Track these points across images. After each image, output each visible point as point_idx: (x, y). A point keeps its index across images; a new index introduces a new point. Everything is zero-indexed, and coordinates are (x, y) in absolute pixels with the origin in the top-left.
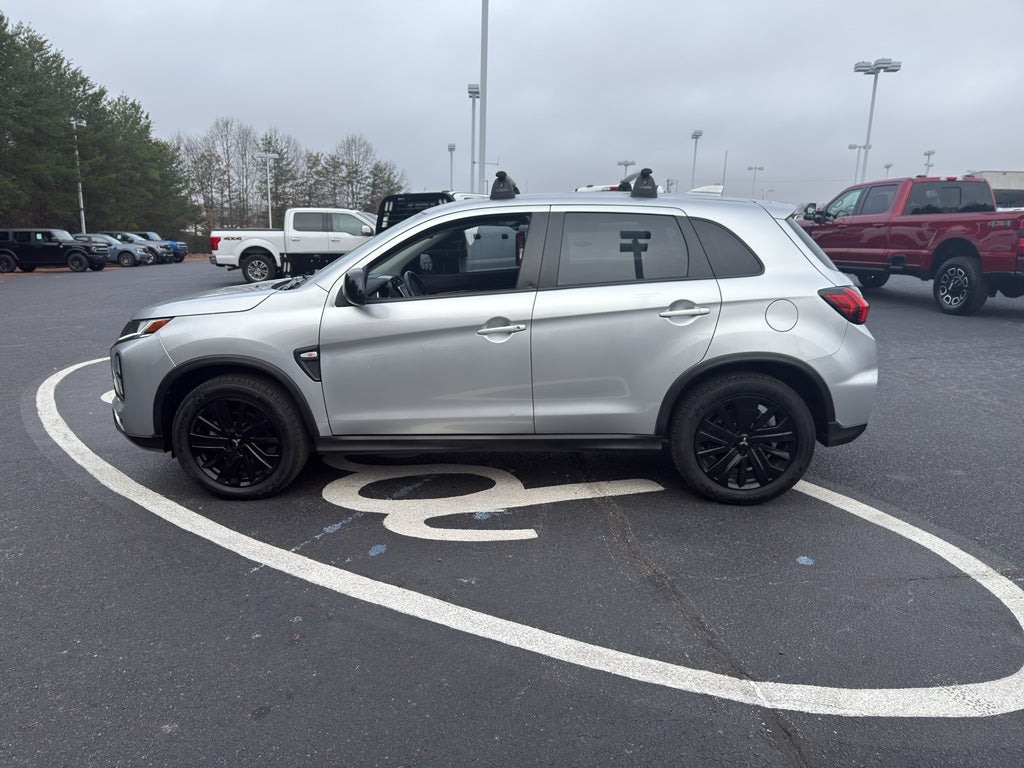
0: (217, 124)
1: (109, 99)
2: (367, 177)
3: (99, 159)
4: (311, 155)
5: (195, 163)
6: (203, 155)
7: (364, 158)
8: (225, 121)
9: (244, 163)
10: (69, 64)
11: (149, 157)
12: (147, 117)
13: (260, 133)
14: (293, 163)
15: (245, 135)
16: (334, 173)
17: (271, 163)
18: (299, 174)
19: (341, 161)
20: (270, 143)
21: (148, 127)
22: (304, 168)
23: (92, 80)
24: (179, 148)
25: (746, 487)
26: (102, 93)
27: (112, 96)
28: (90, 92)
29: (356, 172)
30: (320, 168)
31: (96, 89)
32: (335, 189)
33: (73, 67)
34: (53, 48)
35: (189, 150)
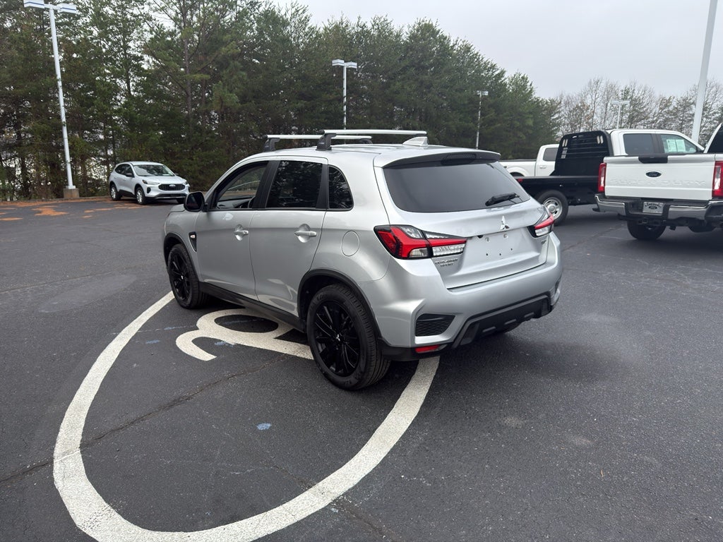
0: (590, 83)
2: (715, 113)
3: (492, 114)
4: (664, 99)
5: (571, 111)
6: (577, 106)
8: (596, 80)
9: (606, 110)
10: (483, 59)
11: (528, 111)
12: (531, 85)
13: (621, 87)
14: (647, 107)
15: (611, 91)
16: (684, 112)
18: (651, 115)
20: (628, 93)
21: (531, 91)
22: (657, 110)
23: (498, 66)
24: (560, 102)
26: (503, 72)
27: (507, 78)
28: (497, 73)
30: (671, 108)
31: (499, 71)
32: (682, 124)
33: (485, 60)
34: (475, 50)
35: (567, 103)
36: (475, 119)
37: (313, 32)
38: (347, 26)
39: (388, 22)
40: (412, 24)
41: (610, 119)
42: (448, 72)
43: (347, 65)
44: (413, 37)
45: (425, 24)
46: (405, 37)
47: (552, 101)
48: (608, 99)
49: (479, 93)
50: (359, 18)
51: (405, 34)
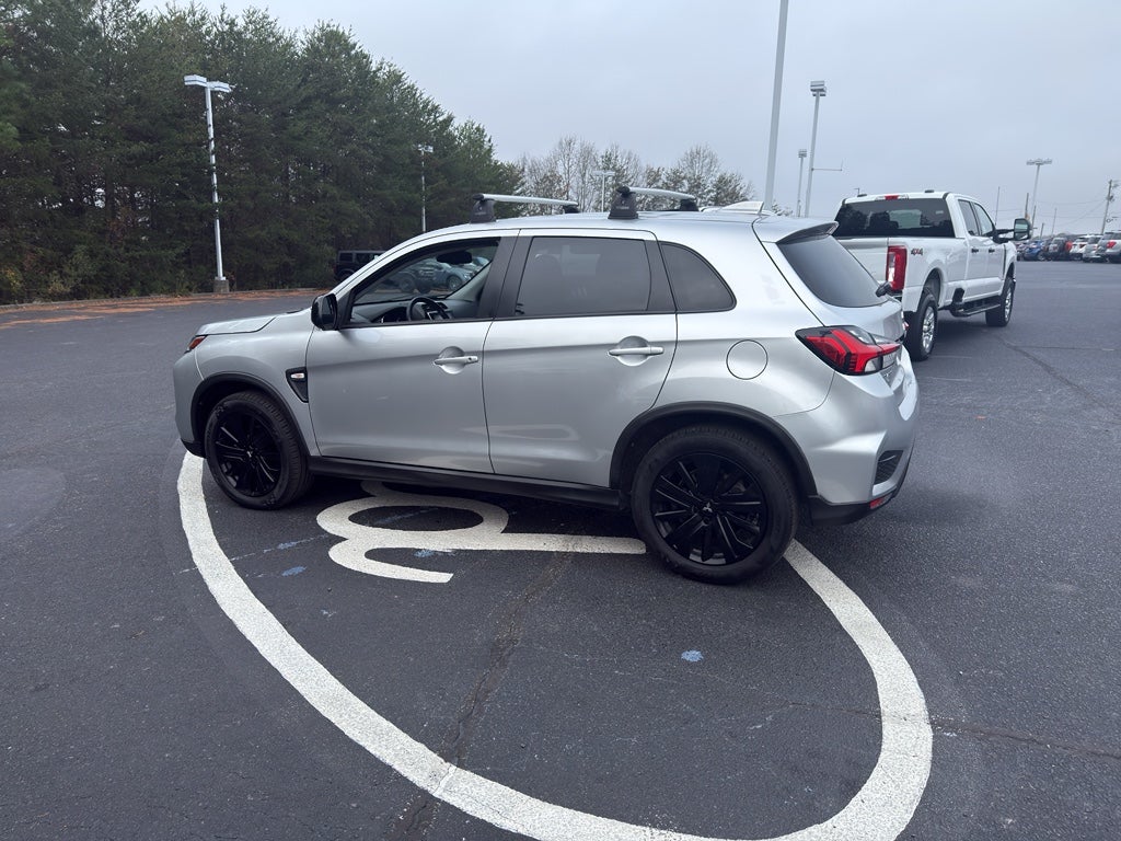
0: (561, 143)
1: (456, 125)
3: (442, 183)
4: (651, 171)
5: (537, 183)
6: (546, 177)
7: (709, 170)
8: (568, 139)
9: (584, 183)
10: (421, 94)
12: (490, 141)
13: (601, 151)
14: (633, 180)
15: (587, 154)
16: (675, 188)
17: (610, 181)
19: (682, 175)
20: (610, 160)
21: (490, 150)
23: (443, 109)
24: (523, 170)
25: (710, 561)
26: (449, 120)
27: (458, 123)
28: (441, 119)
29: (698, 186)
31: (445, 116)
33: (425, 97)
34: (408, 81)
35: (533, 171)
36: (419, 188)
37: (144, 24)
38: (203, 18)
39: (270, 20)
40: (310, 28)
41: (589, 196)
42: (375, 112)
43: (211, 86)
44: (313, 50)
45: (331, 31)
46: (300, 48)
47: (511, 168)
48: (585, 168)
49: (421, 148)
50: (223, 8)
51: (300, 44)
